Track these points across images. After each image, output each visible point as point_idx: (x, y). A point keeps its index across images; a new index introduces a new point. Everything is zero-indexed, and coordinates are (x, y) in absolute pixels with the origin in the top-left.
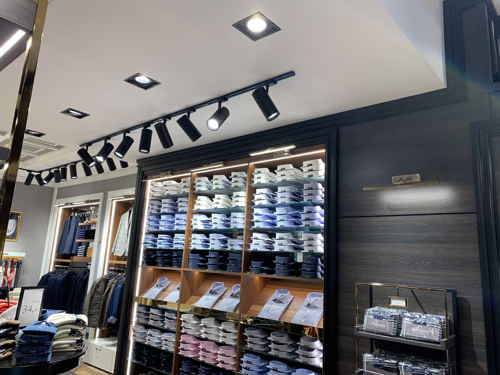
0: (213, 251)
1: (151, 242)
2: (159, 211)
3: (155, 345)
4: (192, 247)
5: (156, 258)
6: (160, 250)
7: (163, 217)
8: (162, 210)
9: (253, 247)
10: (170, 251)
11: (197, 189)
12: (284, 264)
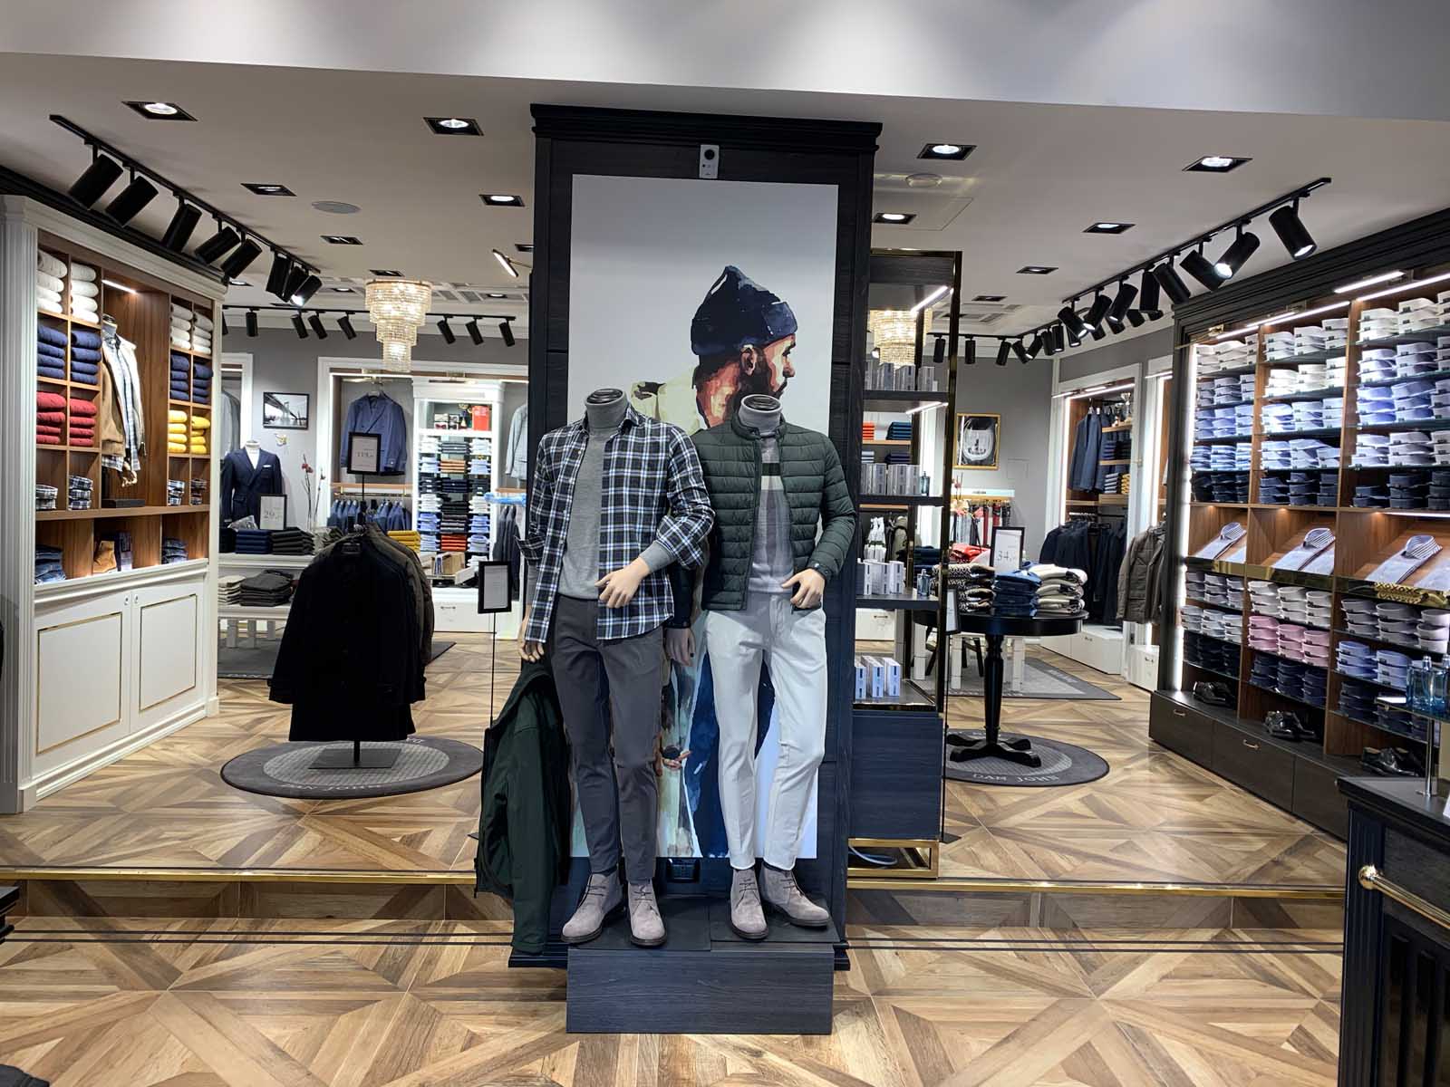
0: (1296, 471)
1: (1202, 460)
2: (1212, 401)
3: (1215, 635)
4: (1264, 465)
5: (1210, 488)
6: (1215, 473)
7: (1219, 413)
8: (1217, 400)
9: (1356, 461)
10: (1231, 475)
11: (1270, 356)
12: (1400, 488)
